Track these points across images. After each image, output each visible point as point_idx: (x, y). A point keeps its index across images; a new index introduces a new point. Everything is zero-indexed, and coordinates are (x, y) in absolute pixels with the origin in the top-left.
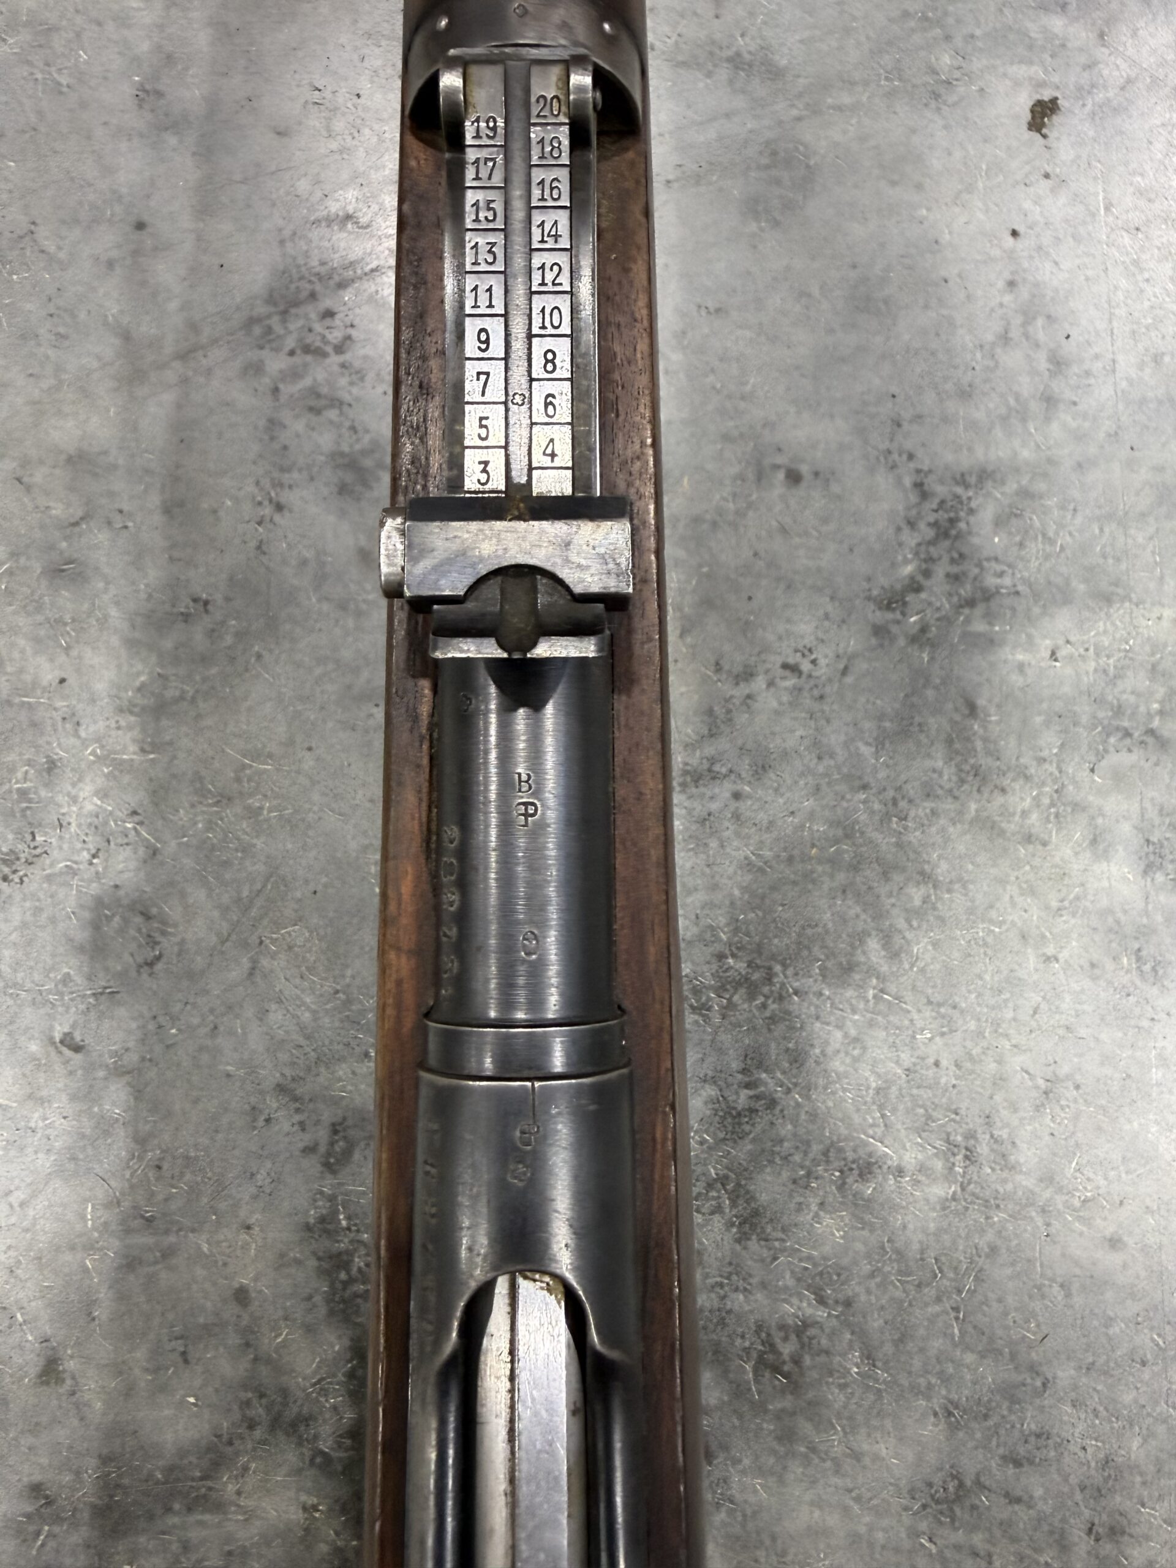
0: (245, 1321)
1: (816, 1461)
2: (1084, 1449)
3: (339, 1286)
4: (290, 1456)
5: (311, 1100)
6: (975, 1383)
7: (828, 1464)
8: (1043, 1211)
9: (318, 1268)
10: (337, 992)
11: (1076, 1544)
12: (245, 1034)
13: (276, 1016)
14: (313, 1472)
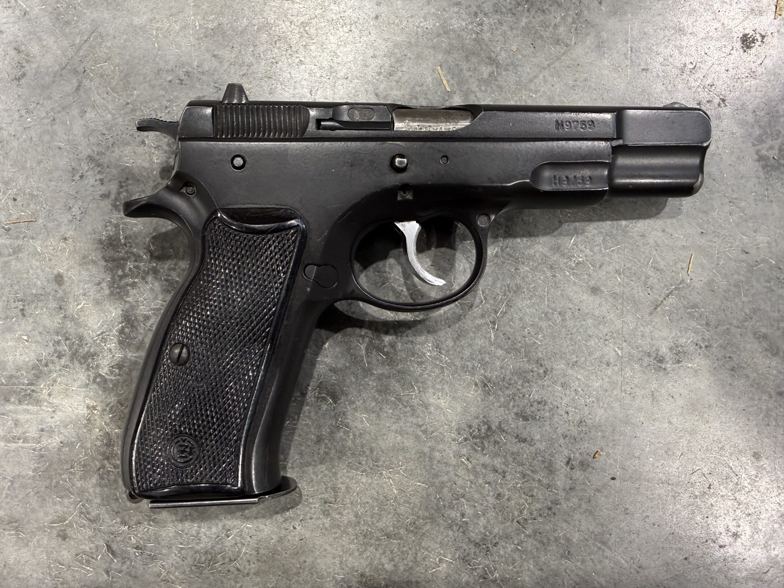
0: (60, 294)
1: (401, 406)
2: (567, 413)
3: (117, 278)
4: (82, 376)
5: (108, 167)
6: (501, 368)
7: (408, 409)
8: (552, 268)
9: (105, 266)
10: (128, 104)
11: (559, 470)
12: (71, 124)
13: (91, 115)
14: (95, 386)
